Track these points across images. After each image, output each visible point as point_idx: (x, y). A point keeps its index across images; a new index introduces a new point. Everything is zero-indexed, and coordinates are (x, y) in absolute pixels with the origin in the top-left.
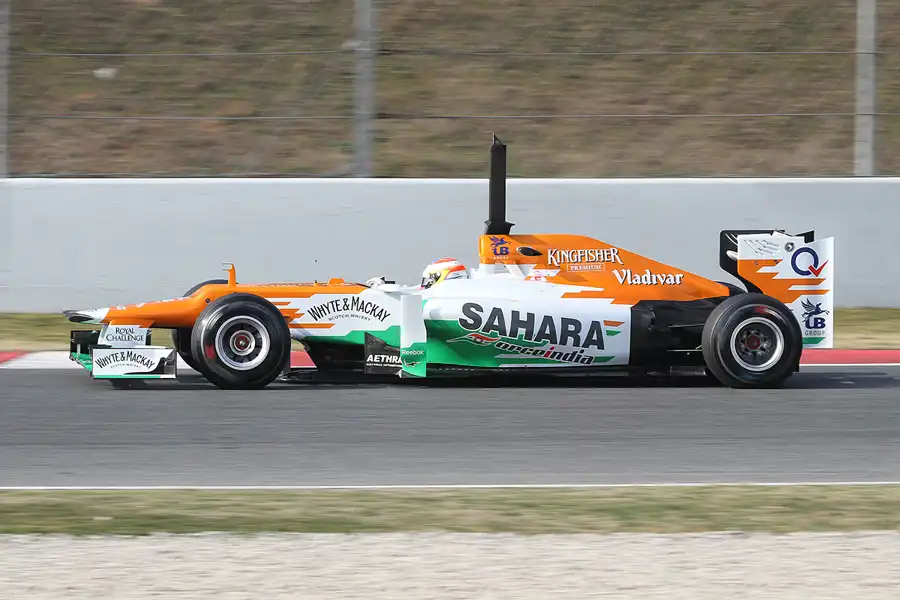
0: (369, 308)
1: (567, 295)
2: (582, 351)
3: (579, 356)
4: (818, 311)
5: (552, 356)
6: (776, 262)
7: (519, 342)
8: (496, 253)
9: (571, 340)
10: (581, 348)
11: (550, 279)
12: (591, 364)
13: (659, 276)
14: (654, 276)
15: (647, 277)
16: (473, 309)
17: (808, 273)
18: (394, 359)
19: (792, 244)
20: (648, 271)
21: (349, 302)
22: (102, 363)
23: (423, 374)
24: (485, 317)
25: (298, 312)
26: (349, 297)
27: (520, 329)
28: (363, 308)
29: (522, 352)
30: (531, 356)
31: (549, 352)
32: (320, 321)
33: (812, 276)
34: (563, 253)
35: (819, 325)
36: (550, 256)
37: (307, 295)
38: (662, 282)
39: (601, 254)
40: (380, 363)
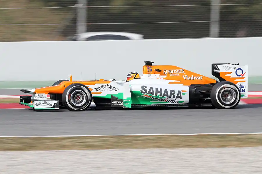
0: (112, 88)
1: (170, 83)
2: (176, 100)
3: (175, 101)
4: (243, 87)
5: (167, 101)
6: (231, 72)
7: (158, 97)
8: (148, 71)
9: (172, 96)
10: (175, 99)
11: (164, 78)
12: (178, 103)
13: (196, 77)
14: (194, 77)
15: (192, 78)
16: (144, 88)
17: (240, 76)
18: (120, 102)
19: (236, 67)
20: (192, 76)
21: (106, 86)
22: (37, 105)
23: (130, 107)
24: (148, 90)
25: (91, 89)
26: (106, 84)
27: (158, 93)
28: (110, 88)
29: (158, 100)
30: (161, 101)
31: (166, 100)
32: (98, 92)
33: (241, 77)
34: (168, 71)
35: (244, 91)
36: (164, 72)
37: (94, 84)
38: (197, 79)
39: (179, 71)
40: (116, 104)
